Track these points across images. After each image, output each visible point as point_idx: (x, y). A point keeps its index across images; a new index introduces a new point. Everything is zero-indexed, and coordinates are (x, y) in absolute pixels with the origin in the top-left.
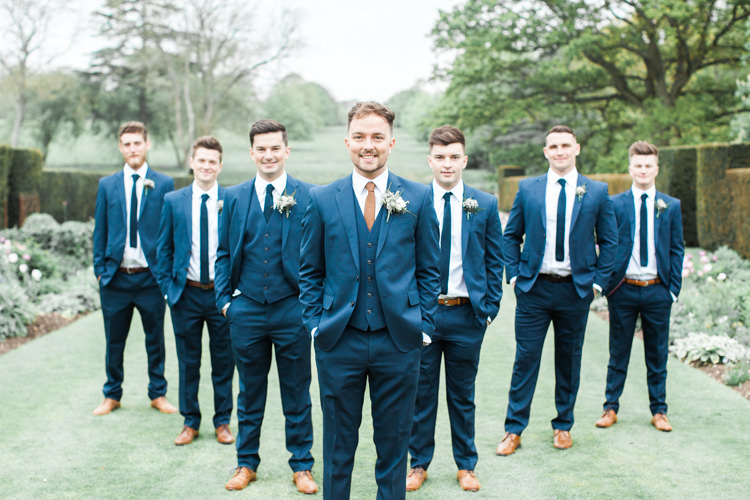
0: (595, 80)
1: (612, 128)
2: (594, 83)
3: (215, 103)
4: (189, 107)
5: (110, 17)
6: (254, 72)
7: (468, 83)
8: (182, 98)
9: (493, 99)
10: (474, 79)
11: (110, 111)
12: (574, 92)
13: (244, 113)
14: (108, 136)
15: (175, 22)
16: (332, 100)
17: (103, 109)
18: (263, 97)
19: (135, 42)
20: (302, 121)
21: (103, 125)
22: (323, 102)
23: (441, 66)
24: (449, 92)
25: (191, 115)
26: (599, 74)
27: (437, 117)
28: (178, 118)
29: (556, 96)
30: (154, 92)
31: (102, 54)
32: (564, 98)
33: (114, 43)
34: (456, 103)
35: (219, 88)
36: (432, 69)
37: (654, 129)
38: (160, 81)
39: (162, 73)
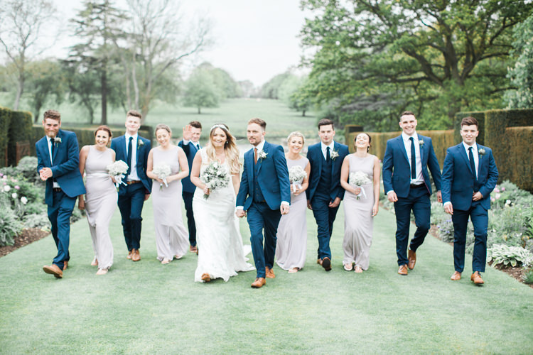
0: (410, 67)
1: (422, 100)
2: (410, 69)
3: (153, 81)
4: (135, 84)
5: (82, 23)
6: (179, 61)
7: (324, 69)
8: (130, 78)
9: (341, 79)
10: (329, 66)
11: (82, 87)
12: (396, 75)
13: (173, 88)
14: (80, 104)
15: (126, 27)
16: (232, 81)
17: (77, 85)
18: (185, 78)
19: (99, 40)
20: (212, 94)
21: (77, 97)
22: (226, 82)
23: (307, 57)
24: (312, 75)
25: (137, 90)
26: (413, 63)
27: (303, 91)
28: (128, 92)
29: (384, 78)
30: (111, 74)
31: (77, 48)
32: (389, 80)
33: (85, 41)
34: (317, 82)
35: (155, 71)
36: (300, 59)
37: (450, 101)
38: (116, 67)
39: (117, 61)
